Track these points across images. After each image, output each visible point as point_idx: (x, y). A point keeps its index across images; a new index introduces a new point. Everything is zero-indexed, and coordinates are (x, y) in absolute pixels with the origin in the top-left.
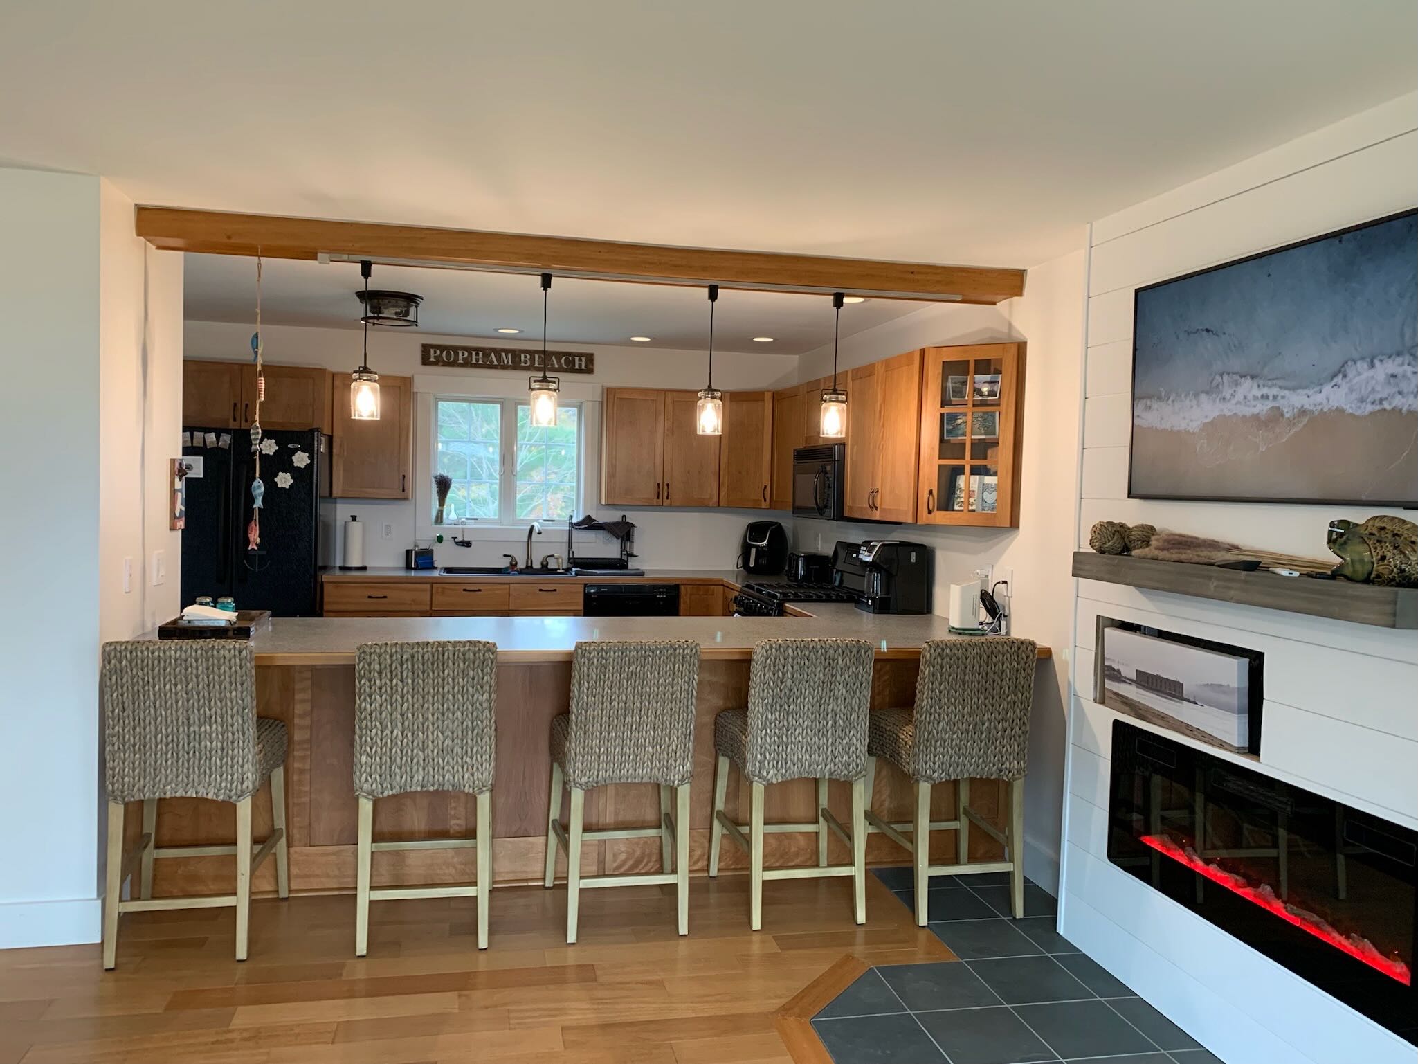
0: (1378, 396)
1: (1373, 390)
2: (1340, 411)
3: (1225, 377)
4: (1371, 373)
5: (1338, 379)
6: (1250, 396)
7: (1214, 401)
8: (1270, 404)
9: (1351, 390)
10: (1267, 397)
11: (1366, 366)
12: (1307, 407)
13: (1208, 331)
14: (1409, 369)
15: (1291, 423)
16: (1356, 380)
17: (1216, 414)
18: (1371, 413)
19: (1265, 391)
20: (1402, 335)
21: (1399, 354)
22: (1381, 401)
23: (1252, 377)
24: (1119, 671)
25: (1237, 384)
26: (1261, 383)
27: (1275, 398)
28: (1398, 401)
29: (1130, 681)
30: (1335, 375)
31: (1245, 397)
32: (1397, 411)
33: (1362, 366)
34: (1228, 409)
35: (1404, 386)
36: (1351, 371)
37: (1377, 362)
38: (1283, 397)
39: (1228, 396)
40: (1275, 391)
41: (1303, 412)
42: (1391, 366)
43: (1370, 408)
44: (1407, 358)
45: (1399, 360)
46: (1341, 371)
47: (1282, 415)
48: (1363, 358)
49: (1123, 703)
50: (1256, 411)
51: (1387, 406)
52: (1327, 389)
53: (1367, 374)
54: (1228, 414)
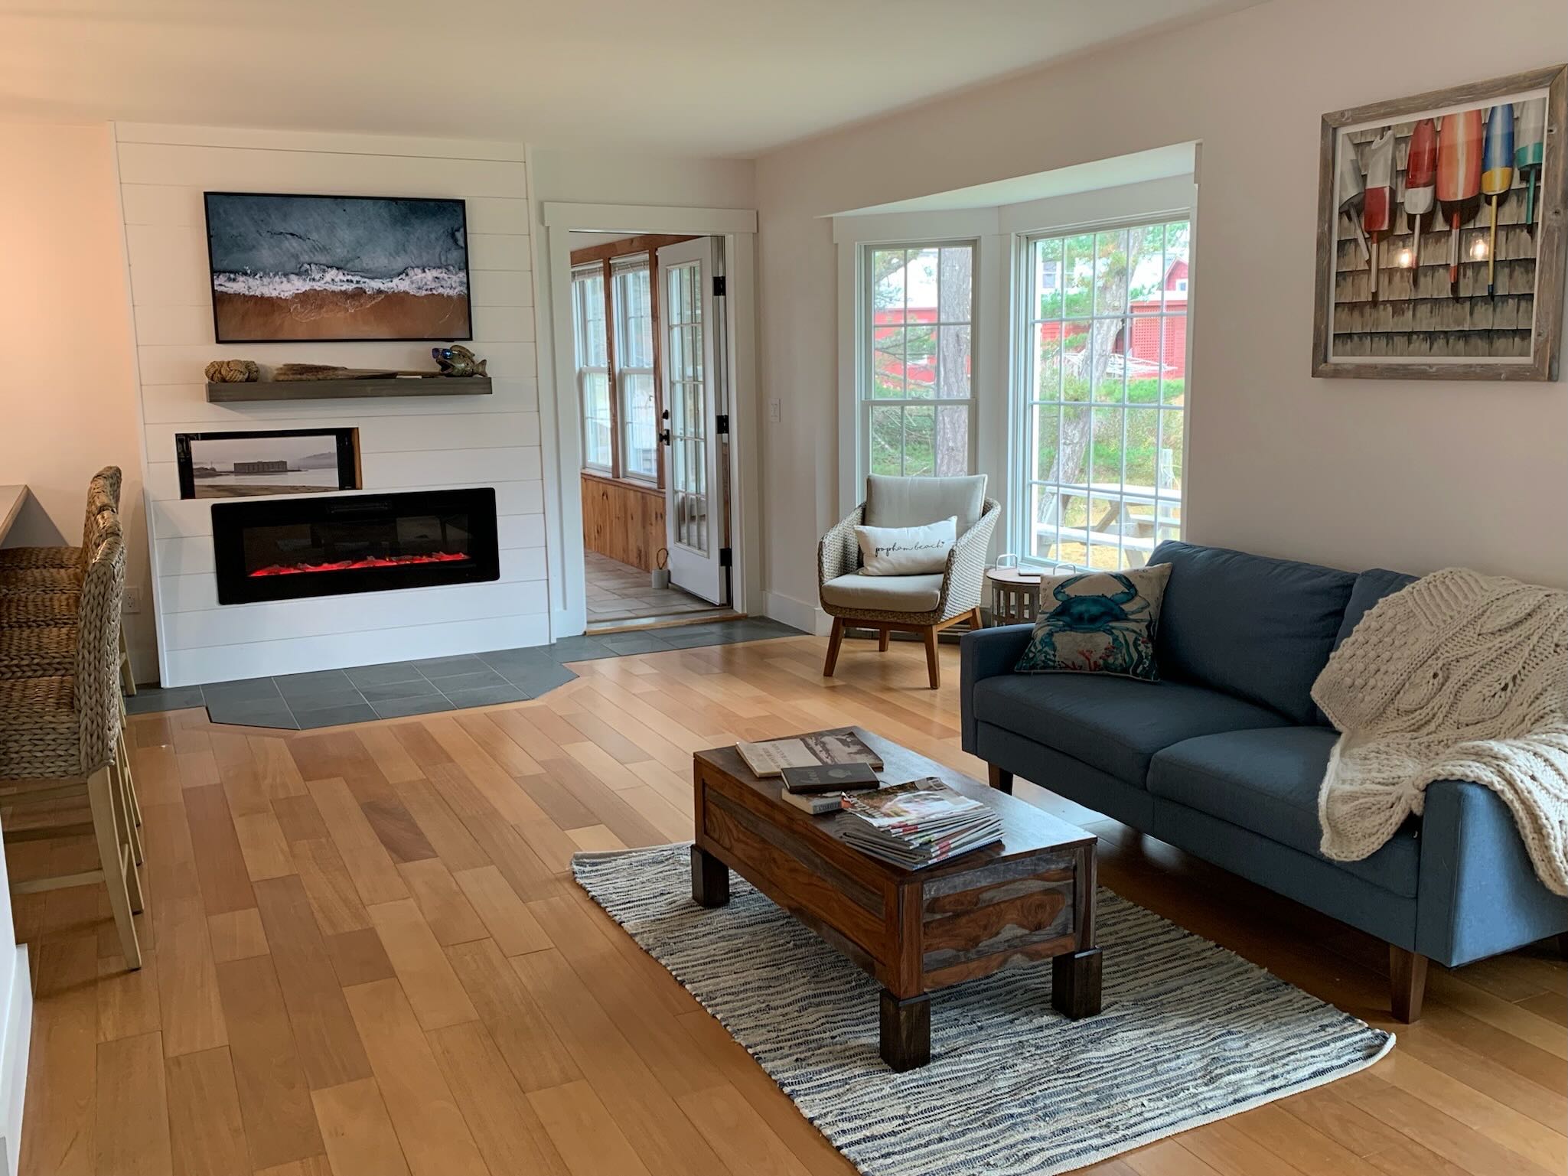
0: (429, 287)
1: (426, 284)
2: (406, 293)
3: (313, 266)
4: (424, 275)
5: (403, 276)
6: (337, 279)
7: (305, 280)
8: (354, 286)
9: (412, 283)
10: (352, 281)
11: (420, 271)
12: (382, 288)
13: (292, 234)
14: (446, 276)
15: (372, 297)
16: (414, 278)
17: (307, 288)
18: (426, 295)
19: (349, 277)
20: (440, 259)
21: (439, 268)
22: (431, 289)
23: (338, 269)
24: (213, 469)
25: (324, 271)
26: (346, 272)
27: (358, 282)
28: (441, 290)
29: (228, 473)
30: (401, 274)
31: (333, 280)
32: (441, 295)
33: (418, 271)
34: (317, 286)
35: (443, 283)
36: (411, 272)
37: (426, 270)
38: (364, 282)
39: (317, 278)
40: (358, 278)
41: (380, 292)
42: (435, 273)
43: (424, 293)
44: (444, 270)
45: (440, 271)
46: (404, 272)
47: (365, 292)
48: (418, 267)
49: (219, 491)
50: (343, 288)
51: (434, 292)
52: (396, 281)
53: (421, 275)
54: (318, 289)
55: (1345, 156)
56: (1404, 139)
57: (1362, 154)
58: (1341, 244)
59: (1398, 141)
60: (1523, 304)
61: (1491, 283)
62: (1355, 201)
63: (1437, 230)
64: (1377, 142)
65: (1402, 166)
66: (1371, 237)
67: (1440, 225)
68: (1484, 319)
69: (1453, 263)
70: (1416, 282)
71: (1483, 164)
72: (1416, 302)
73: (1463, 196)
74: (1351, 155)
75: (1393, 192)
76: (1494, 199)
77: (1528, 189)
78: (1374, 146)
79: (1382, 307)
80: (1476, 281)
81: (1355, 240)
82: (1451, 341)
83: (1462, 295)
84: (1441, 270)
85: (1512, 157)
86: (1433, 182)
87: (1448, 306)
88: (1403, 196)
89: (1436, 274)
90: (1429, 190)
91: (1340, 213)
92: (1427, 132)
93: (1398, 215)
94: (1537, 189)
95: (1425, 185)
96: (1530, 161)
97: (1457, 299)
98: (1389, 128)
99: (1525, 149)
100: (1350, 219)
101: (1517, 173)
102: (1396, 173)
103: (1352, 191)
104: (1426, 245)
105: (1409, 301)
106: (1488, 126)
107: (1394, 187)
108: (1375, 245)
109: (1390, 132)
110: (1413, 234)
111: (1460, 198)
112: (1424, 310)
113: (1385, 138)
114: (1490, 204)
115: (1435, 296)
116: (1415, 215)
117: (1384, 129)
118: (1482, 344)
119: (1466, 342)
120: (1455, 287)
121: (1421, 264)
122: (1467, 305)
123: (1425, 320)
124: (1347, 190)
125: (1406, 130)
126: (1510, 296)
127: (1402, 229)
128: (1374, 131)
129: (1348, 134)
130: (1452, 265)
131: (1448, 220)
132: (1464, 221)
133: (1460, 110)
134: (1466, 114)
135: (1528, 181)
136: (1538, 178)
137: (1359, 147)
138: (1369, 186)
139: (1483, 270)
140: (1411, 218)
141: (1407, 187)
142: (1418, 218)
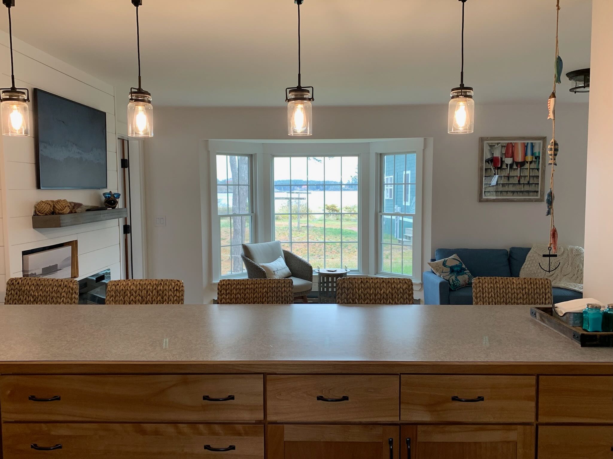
1: (97, 157)
3: (70, 143)
4: (97, 152)
5: (92, 152)
7: (67, 150)
9: (94, 155)
10: (79, 153)
13: (63, 122)
14: (101, 153)
17: (68, 155)
19: (79, 151)
22: (98, 160)
23: (76, 145)
24: (35, 274)
25: (73, 146)
26: (78, 148)
27: (81, 154)
31: (75, 152)
34: (71, 155)
39: (71, 150)
40: (81, 152)
41: (86, 160)
44: (101, 150)
47: (83, 160)
48: (95, 147)
52: (90, 154)
55: (486, 149)
56: (504, 146)
57: (492, 148)
58: (486, 169)
59: (502, 146)
60: (536, 185)
61: (528, 180)
62: (490, 159)
63: (514, 168)
64: (496, 146)
65: (504, 152)
66: (495, 168)
67: (515, 167)
68: (527, 188)
69: (519, 175)
70: (508, 179)
71: (526, 154)
72: (508, 184)
73: (521, 160)
74: (489, 148)
75: (501, 158)
76: (529, 162)
77: (537, 161)
78: (495, 147)
79: (499, 185)
80: (524, 180)
81: (491, 169)
82: (518, 193)
83: (521, 183)
84: (515, 177)
85: (533, 154)
86: (512, 156)
87: (517, 185)
88: (505, 159)
89: (514, 178)
90: (512, 159)
91: (486, 162)
92: (511, 145)
93: (503, 164)
94: (539, 161)
95: (510, 157)
96: (537, 155)
97: (519, 183)
98: (500, 143)
99: (536, 153)
100: (489, 163)
101: (534, 157)
102: (502, 154)
103: (489, 156)
104: (511, 171)
105: (507, 184)
106: (527, 146)
107: (502, 157)
108: (496, 170)
109: (500, 144)
110: (508, 168)
111: (520, 161)
112: (511, 186)
113: (499, 145)
114: (528, 163)
115: (514, 183)
116: (508, 164)
117: (498, 144)
118: (527, 194)
119: (522, 193)
120: (519, 181)
121: (510, 175)
122: (523, 185)
123: (511, 188)
124: (487, 155)
125: (505, 144)
126: (533, 183)
127: (504, 167)
128: (496, 143)
129: (487, 143)
130: (518, 176)
131: (517, 166)
132: (521, 167)
133: (519, 142)
134: (521, 143)
135: (537, 159)
136: (539, 159)
137: (491, 146)
138: (494, 156)
139: (526, 178)
140: (507, 165)
141: (505, 157)
142: (509, 165)
